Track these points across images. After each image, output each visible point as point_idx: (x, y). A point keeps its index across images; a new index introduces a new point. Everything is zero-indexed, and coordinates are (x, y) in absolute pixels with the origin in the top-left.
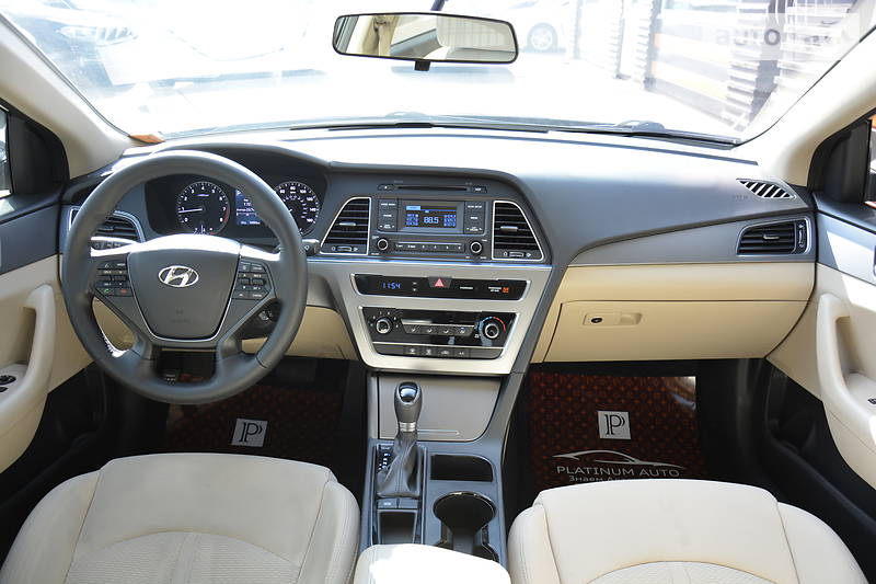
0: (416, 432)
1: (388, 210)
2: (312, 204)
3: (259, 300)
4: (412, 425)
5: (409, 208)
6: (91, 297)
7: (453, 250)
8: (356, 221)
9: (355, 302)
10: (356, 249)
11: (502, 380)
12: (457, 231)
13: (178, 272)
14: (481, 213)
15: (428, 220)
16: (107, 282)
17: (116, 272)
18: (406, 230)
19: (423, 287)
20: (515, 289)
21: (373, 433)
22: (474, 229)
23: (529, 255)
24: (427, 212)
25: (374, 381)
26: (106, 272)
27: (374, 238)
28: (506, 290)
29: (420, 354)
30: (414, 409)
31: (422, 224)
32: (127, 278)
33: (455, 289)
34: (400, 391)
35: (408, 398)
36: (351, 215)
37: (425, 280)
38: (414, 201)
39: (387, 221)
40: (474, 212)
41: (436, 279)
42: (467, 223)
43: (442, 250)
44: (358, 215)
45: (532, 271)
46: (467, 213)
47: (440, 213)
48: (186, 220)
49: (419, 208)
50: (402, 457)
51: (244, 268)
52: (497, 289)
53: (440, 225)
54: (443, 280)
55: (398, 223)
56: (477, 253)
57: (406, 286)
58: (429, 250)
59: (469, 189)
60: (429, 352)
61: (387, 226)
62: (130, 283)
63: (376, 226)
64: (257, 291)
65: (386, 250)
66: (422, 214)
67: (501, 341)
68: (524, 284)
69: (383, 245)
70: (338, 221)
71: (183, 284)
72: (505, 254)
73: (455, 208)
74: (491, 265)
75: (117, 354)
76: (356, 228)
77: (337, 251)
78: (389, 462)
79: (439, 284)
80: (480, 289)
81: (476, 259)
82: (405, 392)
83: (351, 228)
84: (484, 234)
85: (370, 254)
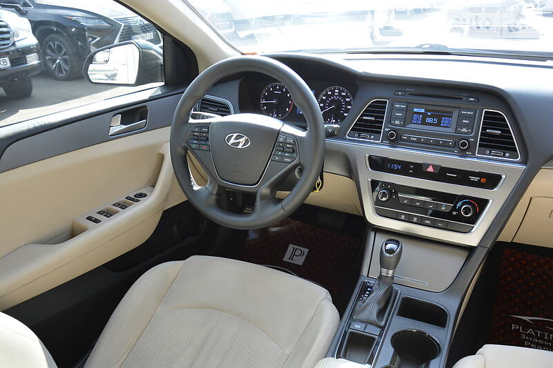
0: (393, 277)
1: (400, 110)
2: (348, 103)
3: (288, 163)
4: (391, 272)
5: (415, 110)
6: (186, 150)
7: (445, 145)
8: (376, 117)
9: (366, 175)
10: (372, 137)
11: (470, 250)
12: (451, 131)
13: (237, 138)
14: (471, 118)
15: (429, 120)
16: (195, 140)
17: (201, 134)
18: (411, 127)
19: (417, 170)
20: (491, 181)
21: (364, 272)
22: (464, 130)
23: (507, 155)
24: (429, 114)
25: (372, 234)
26: (196, 134)
27: (387, 130)
28: (483, 180)
29: (408, 220)
30: (393, 260)
31: (424, 123)
32: (208, 139)
33: (442, 174)
34: (386, 244)
35: (391, 251)
36: (373, 112)
37: (420, 165)
38: (419, 105)
39: (398, 118)
40: (466, 117)
41: (428, 165)
42: (460, 125)
43: (436, 144)
44: (378, 112)
45: (509, 168)
46: (461, 117)
47: (439, 116)
48: (265, 108)
49: (423, 111)
50: (378, 293)
51: (282, 139)
52: (476, 179)
53: (438, 125)
54: (434, 166)
55: (406, 120)
56: (464, 149)
57: (406, 168)
58: (427, 143)
59: (464, 99)
60: (415, 219)
61: (397, 122)
62: (209, 143)
63: (389, 121)
64: (288, 157)
65: (395, 139)
66: (425, 115)
67: (473, 220)
68: (499, 177)
69: (392, 135)
70: (362, 116)
71: (240, 146)
72: (488, 152)
73: (452, 113)
74: (475, 160)
75: (196, 188)
76: (375, 122)
77: (359, 137)
78: (369, 295)
79: (430, 169)
80: (462, 177)
81: (463, 153)
82: (389, 246)
83: (371, 121)
84: (472, 135)
85: (382, 142)
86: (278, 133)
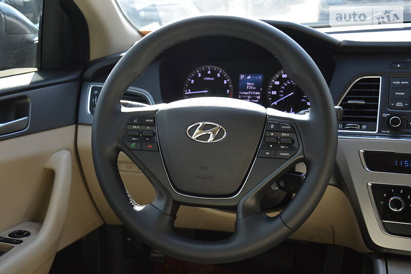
1: (400, 88)
3: (287, 159)
6: (118, 150)
8: (364, 100)
10: (364, 127)
13: (204, 128)
16: (136, 137)
17: (143, 128)
26: (135, 127)
27: (385, 115)
32: (154, 134)
36: (361, 93)
39: (400, 99)
51: (272, 126)
61: (399, 104)
62: (156, 139)
63: (385, 104)
64: (284, 150)
65: (399, 127)
69: (395, 122)
70: (346, 100)
75: (138, 208)
76: (365, 106)
85: (379, 132)
86: (265, 118)
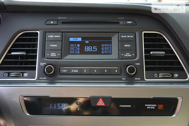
1: (54, 41)
5: (71, 39)
7: (110, 73)
8: (27, 51)
10: (26, 75)
12: (114, 56)
14: (133, 41)
15: (88, 49)
18: (70, 58)
22: (128, 55)
24: (87, 42)
27: (42, 64)
28: (161, 107)
31: (83, 52)
33: (114, 107)
38: (76, 33)
39: (53, 50)
40: (127, 41)
41: (97, 99)
42: (122, 50)
43: (101, 73)
44: (29, 46)
46: (122, 42)
49: (80, 39)
53: (99, 52)
54: (104, 99)
56: (132, 74)
58: (90, 73)
59: (121, 23)
61: (53, 55)
63: (43, 55)
66: (82, 44)
68: (174, 102)
69: (50, 70)
72: (156, 75)
73: (110, 38)
74: (145, 85)
76: (26, 57)
77: (9, 76)
79: (101, 103)
80: (138, 107)
81: (130, 80)
83: (22, 56)
84: (137, 59)
85: (38, 79)
